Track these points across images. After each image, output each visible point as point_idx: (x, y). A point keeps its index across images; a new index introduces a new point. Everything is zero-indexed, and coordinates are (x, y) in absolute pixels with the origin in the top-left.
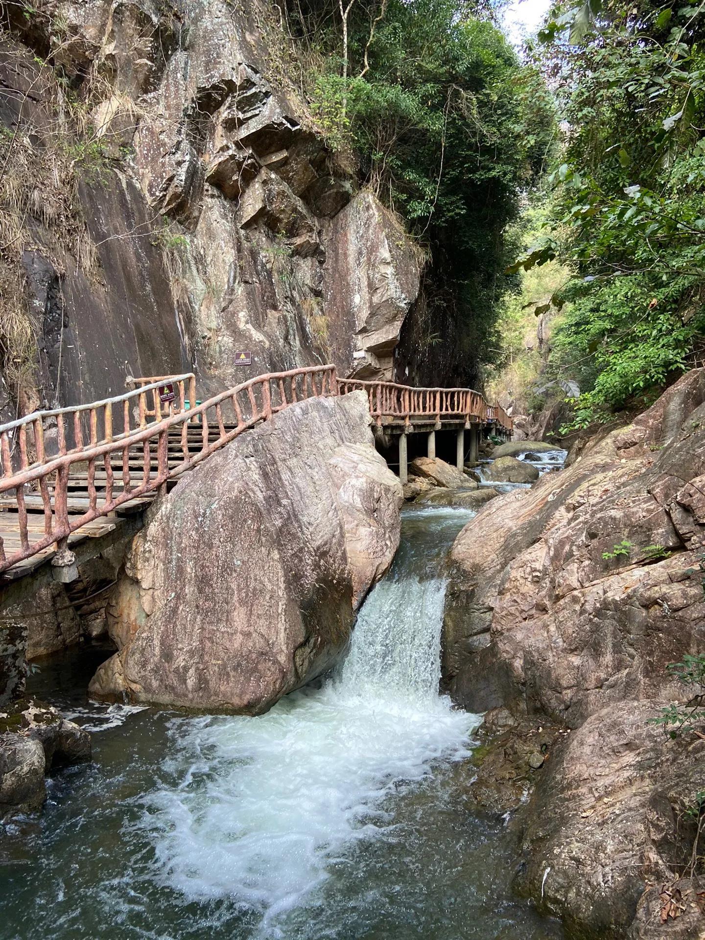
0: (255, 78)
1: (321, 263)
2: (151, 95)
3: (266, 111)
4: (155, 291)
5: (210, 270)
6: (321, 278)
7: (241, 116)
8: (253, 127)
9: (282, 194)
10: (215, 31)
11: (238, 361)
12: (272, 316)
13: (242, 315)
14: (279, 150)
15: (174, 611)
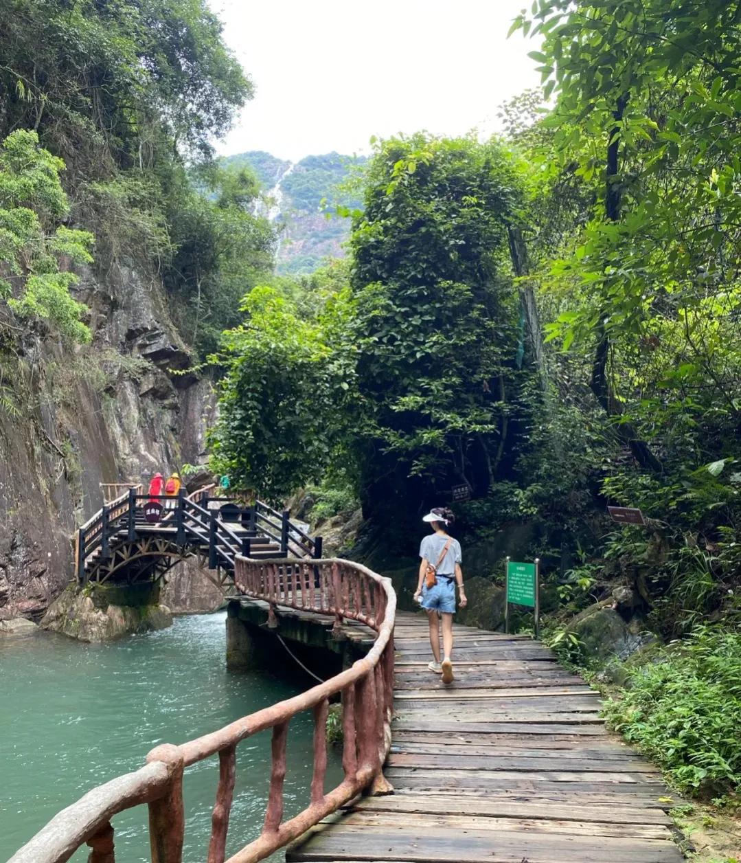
0: (158, 326)
1: (177, 413)
2: (103, 330)
3: (162, 341)
4: (102, 434)
5: (124, 420)
6: (177, 422)
7: (148, 343)
8: (154, 349)
9: (163, 379)
10: (139, 302)
11: (142, 473)
12: (156, 446)
13: (142, 447)
14: (165, 358)
15: (180, 580)
